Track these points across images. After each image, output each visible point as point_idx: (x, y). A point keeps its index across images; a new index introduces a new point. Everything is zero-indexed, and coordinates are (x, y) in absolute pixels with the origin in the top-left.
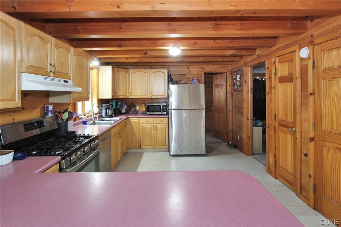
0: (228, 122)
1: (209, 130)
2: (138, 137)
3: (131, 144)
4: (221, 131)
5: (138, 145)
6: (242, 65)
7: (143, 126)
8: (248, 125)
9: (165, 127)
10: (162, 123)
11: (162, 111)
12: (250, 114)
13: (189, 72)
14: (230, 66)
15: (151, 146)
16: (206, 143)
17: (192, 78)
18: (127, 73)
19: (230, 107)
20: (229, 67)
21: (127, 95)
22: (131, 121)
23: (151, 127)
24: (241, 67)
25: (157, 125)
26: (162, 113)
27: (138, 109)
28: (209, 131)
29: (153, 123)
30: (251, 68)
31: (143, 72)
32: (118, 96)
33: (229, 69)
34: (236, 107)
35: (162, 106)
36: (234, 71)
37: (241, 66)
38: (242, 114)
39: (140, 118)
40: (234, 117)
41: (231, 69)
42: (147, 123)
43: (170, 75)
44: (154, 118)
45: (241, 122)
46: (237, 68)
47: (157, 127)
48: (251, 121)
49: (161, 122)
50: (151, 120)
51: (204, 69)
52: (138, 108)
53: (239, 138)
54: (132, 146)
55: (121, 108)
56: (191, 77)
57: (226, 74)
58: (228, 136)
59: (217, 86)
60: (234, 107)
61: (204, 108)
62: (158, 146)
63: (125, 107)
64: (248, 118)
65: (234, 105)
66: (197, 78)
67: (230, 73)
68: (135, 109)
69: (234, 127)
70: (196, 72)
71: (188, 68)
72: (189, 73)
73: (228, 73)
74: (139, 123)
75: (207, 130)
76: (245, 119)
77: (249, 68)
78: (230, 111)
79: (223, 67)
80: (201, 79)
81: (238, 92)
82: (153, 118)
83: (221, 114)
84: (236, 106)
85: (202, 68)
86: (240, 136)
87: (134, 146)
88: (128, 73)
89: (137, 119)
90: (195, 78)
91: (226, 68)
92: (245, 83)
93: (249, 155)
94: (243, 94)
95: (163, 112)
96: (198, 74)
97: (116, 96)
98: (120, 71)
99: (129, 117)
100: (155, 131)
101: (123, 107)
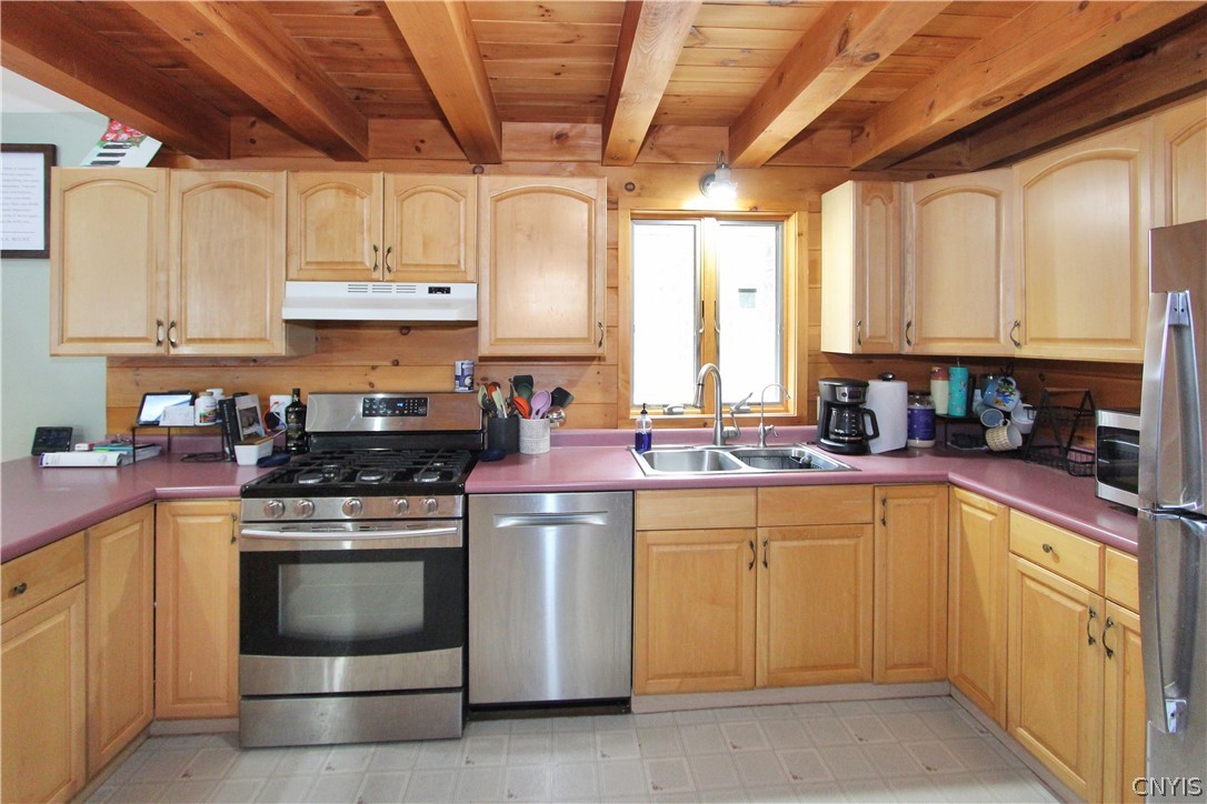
7: (1023, 574)
18: (997, 198)
21: (998, 338)
22: (965, 508)
23: (1076, 606)
29: (1096, 586)
32: (927, 340)
39: (1010, 506)
42: (1047, 559)
44: (1104, 542)
47: (1131, 637)
54: (963, 677)
55: (993, 419)
63: (1023, 415)
74: (1005, 546)
82: (1097, 548)
87: (974, 686)
97: (909, 342)
98: (944, 195)
99: (953, 477)
100: (1111, 664)
101: (1007, 415)
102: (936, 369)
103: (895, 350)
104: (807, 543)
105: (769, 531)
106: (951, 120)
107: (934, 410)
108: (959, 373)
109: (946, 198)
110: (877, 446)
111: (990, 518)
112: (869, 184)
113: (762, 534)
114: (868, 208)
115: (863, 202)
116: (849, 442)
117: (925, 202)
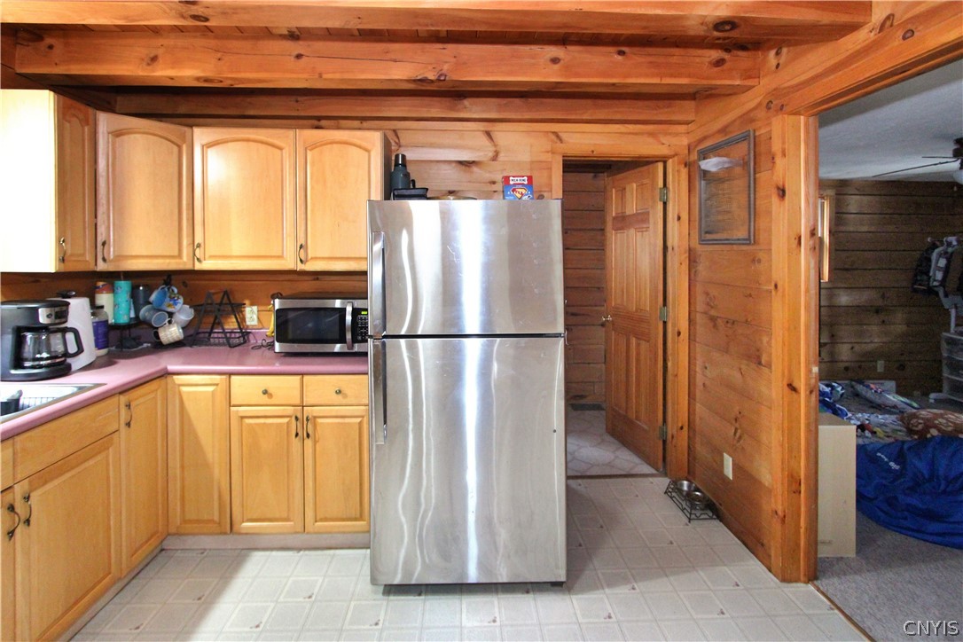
0: (669, 385)
1: (582, 397)
2: (218, 473)
3: (183, 511)
4: (637, 418)
5: (216, 518)
6: (755, 108)
7: (242, 418)
8: (792, 418)
9: (360, 423)
10: (344, 402)
11: (349, 336)
12: (803, 365)
13: (491, 154)
14: (682, 128)
15: (287, 520)
16: (568, 478)
17: (506, 179)
18: (180, 147)
19: (680, 314)
20: (677, 134)
21: (180, 256)
22: (184, 389)
23: (286, 420)
24: (752, 121)
25: (316, 411)
26: (352, 347)
27: (255, 322)
28: (583, 402)
29: (298, 401)
30: (811, 119)
31: (262, 142)
32: (119, 258)
33: (674, 141)
34: (713, 319)
35: (349, 309)
36: (699, 148)
37: (747, 118)
38: (756, 358)
39: (230, 374)
40: (699, 363)
41: (685, 141)
42: (265, 399)
43: (404, 165)
44: (303, 374)
45: (745, 394)
46: (723, 130)
47: (319, 420)
48: (808, 401)
49: (339, 399)
50: (285, 387)
51: (561, 141)
52: (251, 315)
53: (729, 471)
54: (185, 521)
55: (160, 320)
56: (499, 177)
57: (660, 166)
58: (669, 446)
59: (623, 222)
60: (699, 319)
61: (560, 329)
62: (326, 519)
63: (184, 314)
64: (795, 385)
65: (700, 307)
66: (530, 179)
67: (679, 163)
68: (241, 321)
69: (699, 408)
70: (525, 157)
71: (488, 134)
72: (495, 158)
73: (670, 162)
74: (225, 404)
75: (575, 397)
76: (772, 389)
77: (802, 117)
78: (679, 334)
79: (651, 134)
80: (550, 185)
81: (728, 247)
82: (299, 377)
83: (638, 345)
84: (713, 313)
85: (553, 137)
86: (735, 465)
87: (198, 521)
88: (184, 148)
89: (217, 378)
90: (518, 180)
91: (663, 139)
92: (775, 199)
93: (797, 580)
94: (761, 255)
95: (355, 340)
96: (532, 162)
97: (104, 260)
98: (135, 133)
99: (171, 368)
100: (309, 443)
101: (171, 315)
102: (100, 284)
103: (91, 267)
104: (68, 475)
105: (30, 482)
106: (172, 78)
107: (107, 321)
108: (124, 286)
109: (138, 136)
110: (76, 363)
111: (211, 389)
112: (69, 101)
113: (19, 490)
114: (68, 125)
115: (64, 118)
116: (46, 366)
117: (118, 134)
